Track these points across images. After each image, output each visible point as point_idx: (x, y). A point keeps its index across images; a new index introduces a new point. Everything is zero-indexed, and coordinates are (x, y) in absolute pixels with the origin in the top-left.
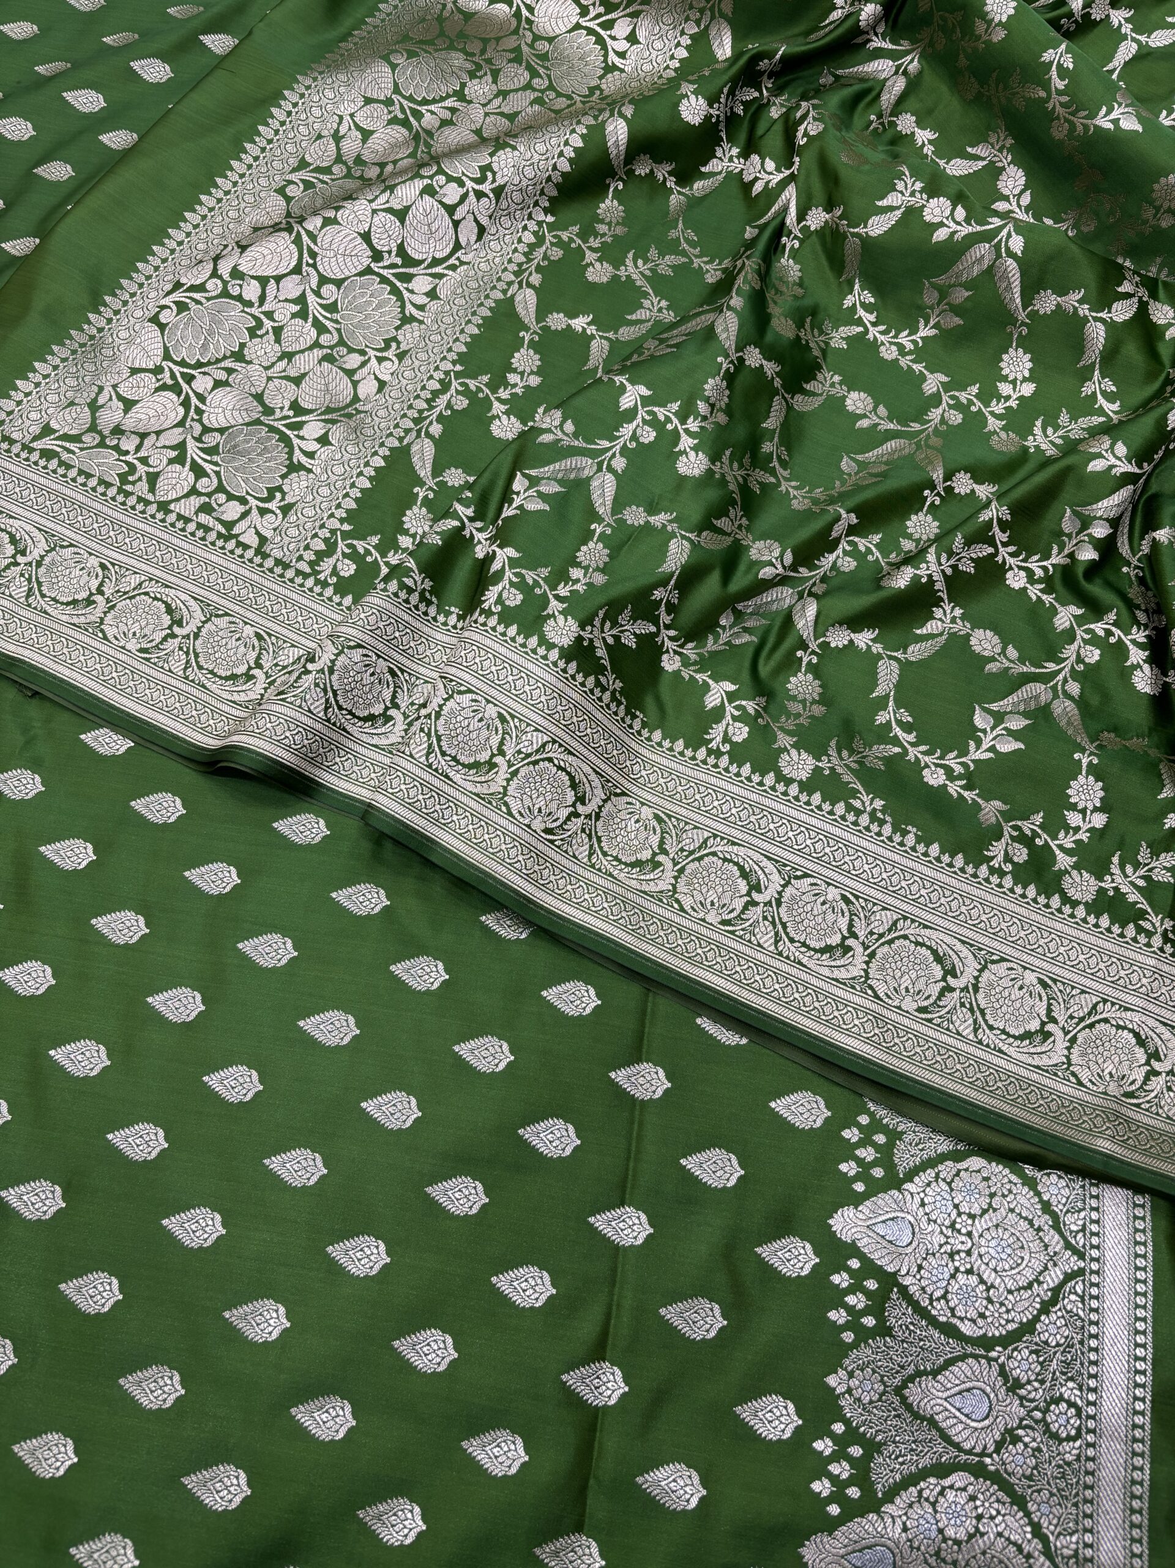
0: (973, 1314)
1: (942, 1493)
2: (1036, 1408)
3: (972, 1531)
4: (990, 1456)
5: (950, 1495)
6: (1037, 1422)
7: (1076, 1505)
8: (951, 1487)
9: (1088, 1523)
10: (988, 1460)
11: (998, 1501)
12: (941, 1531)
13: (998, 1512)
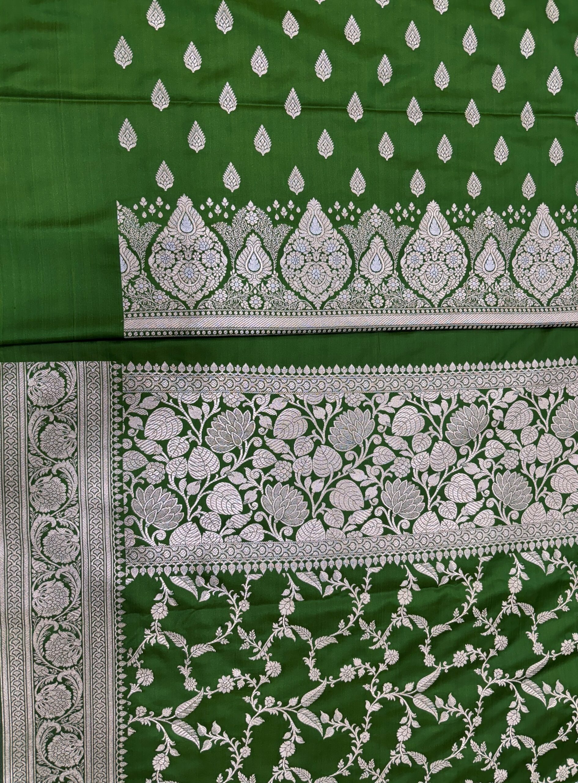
0: (289, 263)
1: (218, 252)
2: (258, 291)
3: (206, 265)
4: (236, 272)
5: (218, 256)
6: (253, 291)
7: (225, 308)
8: (221, 256)
9: (219, 313)
10: (234, 271)
11: (219, 277)
12: (204, 252)
13: (215, 277)
